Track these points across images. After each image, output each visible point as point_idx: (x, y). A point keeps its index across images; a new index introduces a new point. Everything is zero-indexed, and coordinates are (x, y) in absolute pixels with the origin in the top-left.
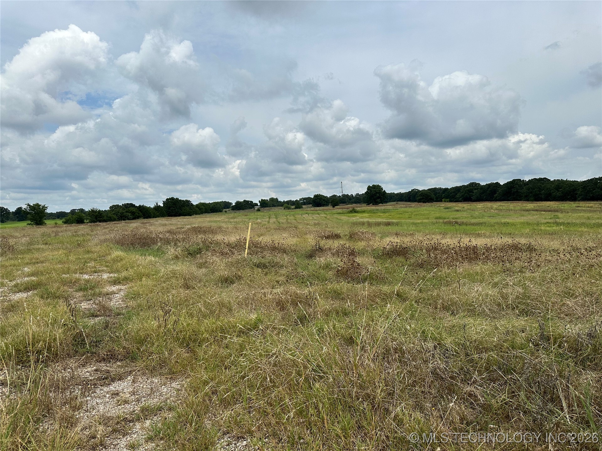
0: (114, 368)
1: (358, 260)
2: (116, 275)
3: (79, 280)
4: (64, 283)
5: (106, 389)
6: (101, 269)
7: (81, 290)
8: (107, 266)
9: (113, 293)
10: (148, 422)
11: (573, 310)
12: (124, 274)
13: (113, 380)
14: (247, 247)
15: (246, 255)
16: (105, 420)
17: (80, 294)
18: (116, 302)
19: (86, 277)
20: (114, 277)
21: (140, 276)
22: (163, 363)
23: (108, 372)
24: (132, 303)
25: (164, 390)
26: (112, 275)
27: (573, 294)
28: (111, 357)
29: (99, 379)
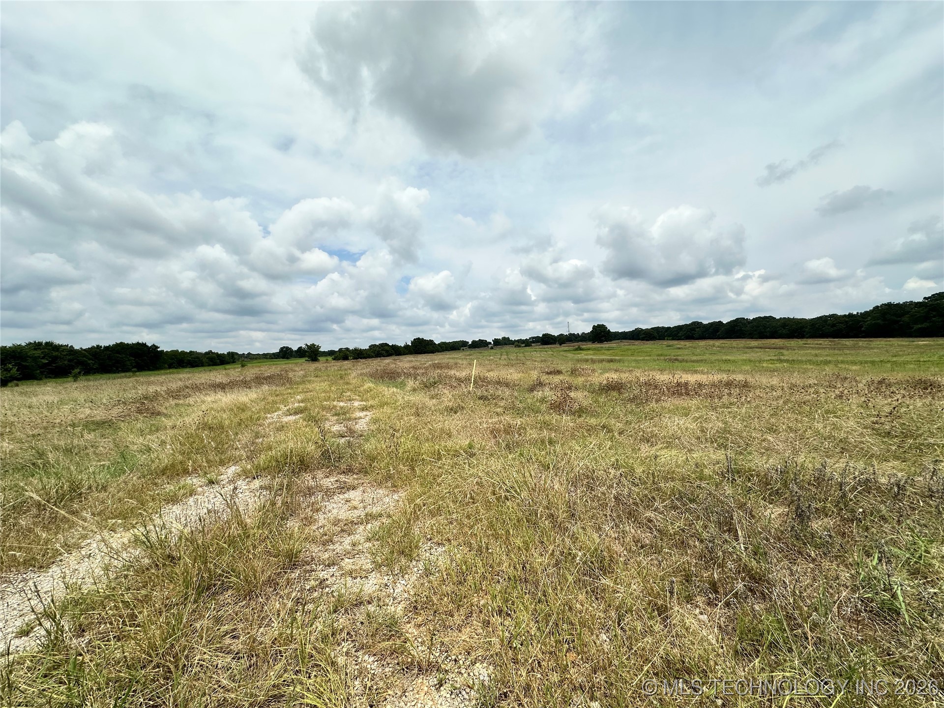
0: (349, 479)
1: (572, 394)
2: (364, 403)
3: (335, 407)
4: (324, 408)
5: (341, 496)
6: (354, 398)
7: (336, 415)
8: (359, 396)
9: (360, 418)
10: (369, 526)
11: (775, 446)
12: (371, 403)
13: (348, 489)
14: (472, 381)
15: (471, 389)
16: (336, 522)
17: (336, 418)
18: (362, 425)
19: (342, 404)
20: (364, 405)
21: (382, 405)
22: (389, 477)
23: (345, 483)
24: (372, 427)
25: (387, 500)
26: (362, 403)
27: (776, 430)
28: (349, 471)
29: (337, 488)
